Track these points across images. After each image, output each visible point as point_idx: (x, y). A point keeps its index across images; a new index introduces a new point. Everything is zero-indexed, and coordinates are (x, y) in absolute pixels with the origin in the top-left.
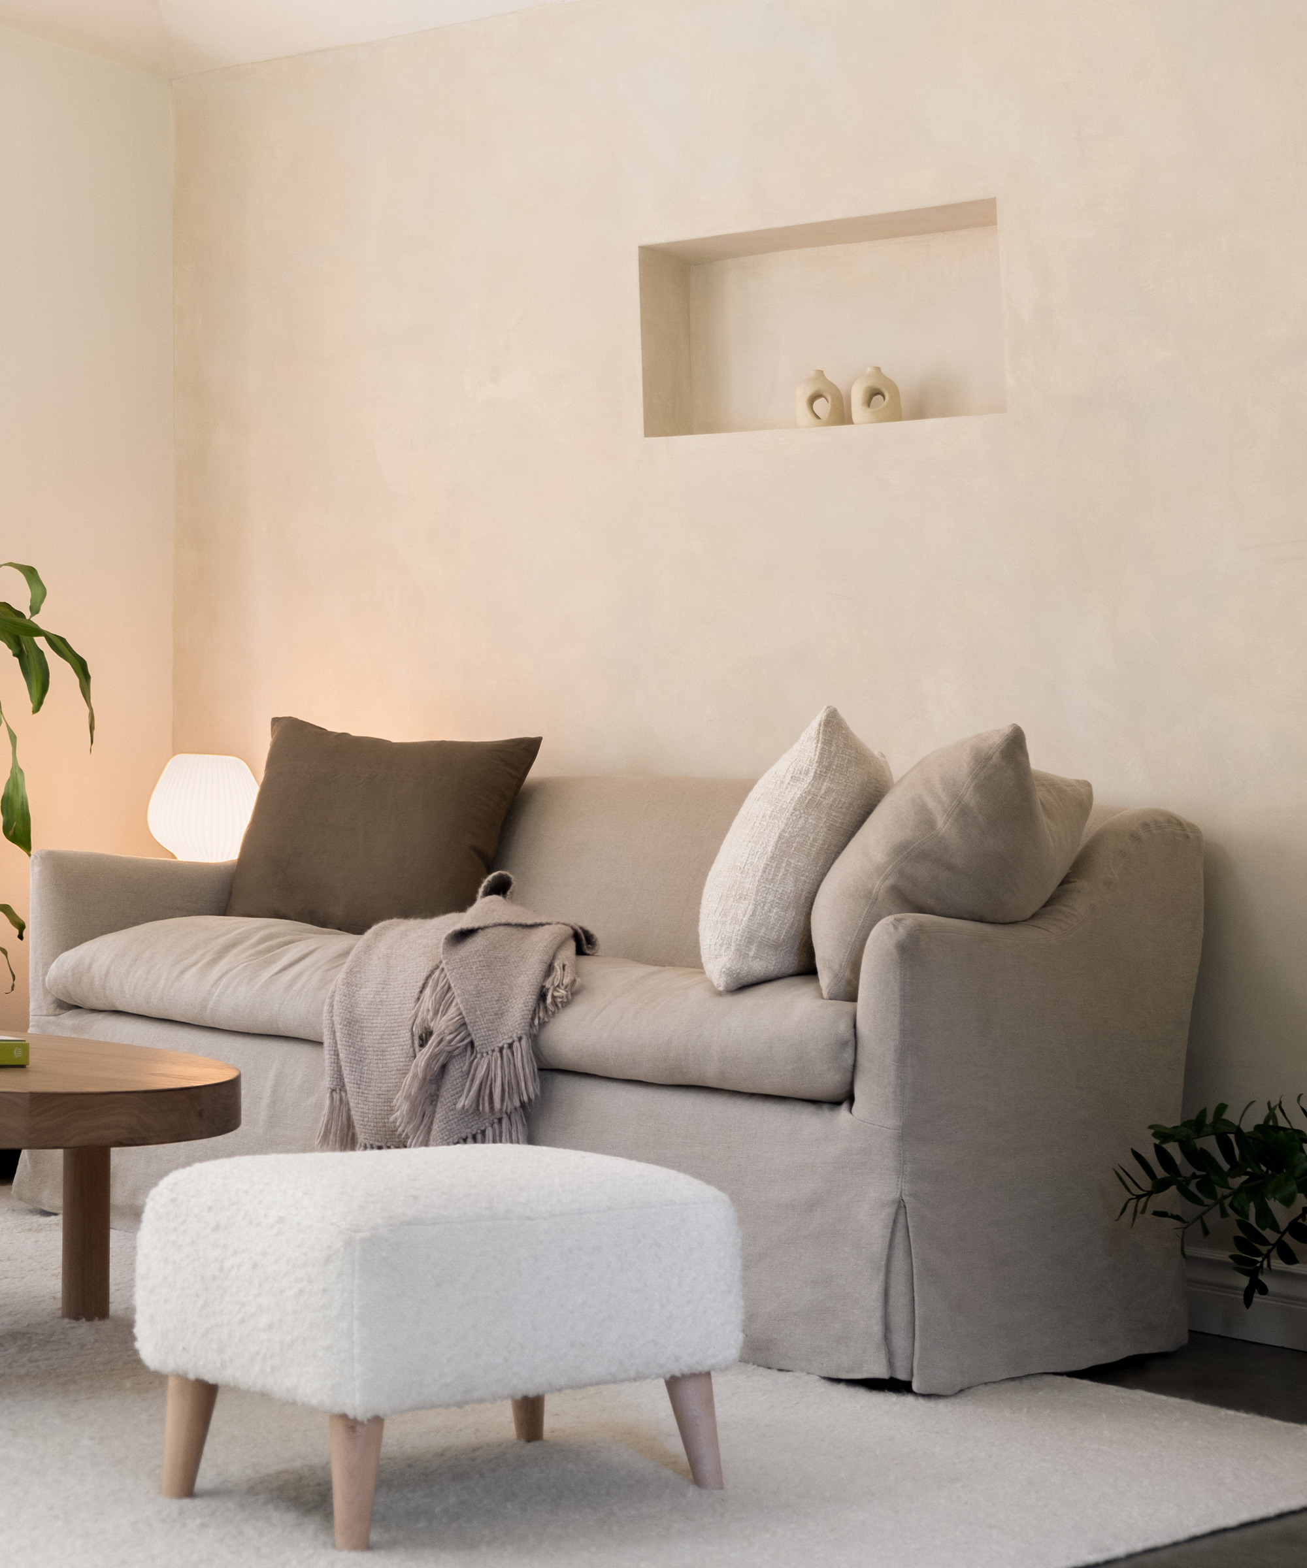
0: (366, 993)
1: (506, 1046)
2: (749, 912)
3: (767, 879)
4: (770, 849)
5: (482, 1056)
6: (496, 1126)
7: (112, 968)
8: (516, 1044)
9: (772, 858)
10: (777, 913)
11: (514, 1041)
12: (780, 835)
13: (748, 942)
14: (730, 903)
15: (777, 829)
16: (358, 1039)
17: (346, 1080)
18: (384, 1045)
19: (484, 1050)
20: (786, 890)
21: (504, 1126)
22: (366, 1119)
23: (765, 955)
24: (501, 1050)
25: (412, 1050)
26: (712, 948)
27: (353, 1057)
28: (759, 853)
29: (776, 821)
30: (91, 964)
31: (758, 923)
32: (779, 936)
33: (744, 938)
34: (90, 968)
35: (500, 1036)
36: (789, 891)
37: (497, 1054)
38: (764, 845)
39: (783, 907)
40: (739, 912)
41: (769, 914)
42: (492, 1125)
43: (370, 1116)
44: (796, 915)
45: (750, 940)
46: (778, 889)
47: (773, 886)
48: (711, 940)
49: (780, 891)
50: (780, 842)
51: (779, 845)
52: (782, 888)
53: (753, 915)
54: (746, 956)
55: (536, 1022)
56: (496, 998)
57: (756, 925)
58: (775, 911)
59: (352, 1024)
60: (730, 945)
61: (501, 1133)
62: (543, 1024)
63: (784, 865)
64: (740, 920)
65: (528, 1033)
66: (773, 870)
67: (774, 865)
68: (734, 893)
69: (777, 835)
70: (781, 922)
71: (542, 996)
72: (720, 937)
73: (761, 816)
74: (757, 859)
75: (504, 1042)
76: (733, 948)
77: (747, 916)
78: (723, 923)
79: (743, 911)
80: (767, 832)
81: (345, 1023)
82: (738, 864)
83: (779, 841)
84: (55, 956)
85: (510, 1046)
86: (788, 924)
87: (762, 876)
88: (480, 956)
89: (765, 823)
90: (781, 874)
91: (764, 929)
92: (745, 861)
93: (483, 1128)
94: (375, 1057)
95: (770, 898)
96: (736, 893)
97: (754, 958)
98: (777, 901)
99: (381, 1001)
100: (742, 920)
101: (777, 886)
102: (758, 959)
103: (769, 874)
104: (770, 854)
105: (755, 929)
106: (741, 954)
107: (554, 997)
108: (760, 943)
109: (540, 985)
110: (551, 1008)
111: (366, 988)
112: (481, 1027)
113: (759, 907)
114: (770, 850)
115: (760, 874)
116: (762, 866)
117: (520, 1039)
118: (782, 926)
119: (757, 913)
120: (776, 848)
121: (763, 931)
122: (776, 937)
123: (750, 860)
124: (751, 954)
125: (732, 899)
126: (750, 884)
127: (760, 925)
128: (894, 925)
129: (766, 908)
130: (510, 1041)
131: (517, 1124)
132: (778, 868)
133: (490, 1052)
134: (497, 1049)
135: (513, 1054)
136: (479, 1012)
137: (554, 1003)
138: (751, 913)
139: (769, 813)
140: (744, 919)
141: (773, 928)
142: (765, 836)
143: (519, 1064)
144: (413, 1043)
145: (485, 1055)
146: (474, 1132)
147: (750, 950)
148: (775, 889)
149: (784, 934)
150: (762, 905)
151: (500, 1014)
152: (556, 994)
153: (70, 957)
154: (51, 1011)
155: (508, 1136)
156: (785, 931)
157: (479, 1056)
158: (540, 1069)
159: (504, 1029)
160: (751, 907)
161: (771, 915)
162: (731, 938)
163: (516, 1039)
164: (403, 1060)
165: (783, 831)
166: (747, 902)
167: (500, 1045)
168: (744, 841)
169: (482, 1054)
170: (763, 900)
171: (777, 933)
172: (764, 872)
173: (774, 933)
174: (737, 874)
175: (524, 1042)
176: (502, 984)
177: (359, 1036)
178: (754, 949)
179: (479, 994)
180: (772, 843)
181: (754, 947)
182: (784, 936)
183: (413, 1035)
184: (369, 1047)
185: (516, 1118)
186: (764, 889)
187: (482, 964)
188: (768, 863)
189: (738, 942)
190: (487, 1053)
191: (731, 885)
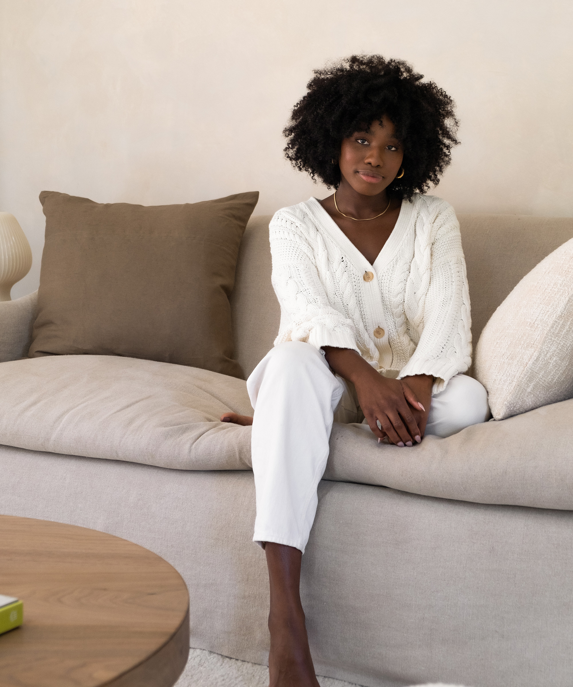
3: (553, 333)
9: (560, 316)
10: (556, 361)
13: (529, 381)
14: (518, 350)
15: (567, 294)
20: (566, 343)
23: (538, 393)
26: (497, 382)
28: (550, 312)
29: (566, 288)
31: (540, 367)
32: (553, 379)
33: (526, 377)
36: (568, 345)
38: (555, 307)
39: (561, 357)
40: (526, 357)
44: (568, 365)
45: (530, 379)
46: (561, 342)
47: (557, 339)
48: (496, 376)
49: (562, 344)
50: (569, 305)
51: (567, 307)
52: (564, 342)
53: (537, 360)
54: (523, 392)
57: (538, 369)
58: (554, 359)
60: (512, 381)
63: (569, 323)
64: (525, 363)
66: (559, 326)
67: (561, 322)
69: (567, 299)
70: (557, 368)
72: (505, 374)
74: (546, 317)
76: (514, 384)
77: (532, 360)
78: (510, 364)
79: (529, 356)
80: (558, 296)
83: (568, 303)
86: (561, 371)
87: (550, 330)
89: (556, 290)
90: (565, 330)
91: (543, 372)
92: (536, 318)
95: (553, 348)
96: (524, 342)
97: (529, 394)
98: (558, 351)
100: (527, 363)
101: (560, 339)
102: (532, 395)
103: (556, 329)
104: (559, 313)
105: (536, 371)
106: (520, 390)
108: (537, 383)
113: (542, 354)
114: (559, 310)
115: (548, 329)
116: (551, 322)
118: (557, 371)
119: (540, 359)
120: (565, 309)
121: (542, 374)
122: (550, 380)
123: (541, 318)
124: (528, 390)
125: (520, 347)
126: (538, 336)
127: (541, 369)
129: (548, 356)
132: (563, 325)
138: (535, 358)
140: (529, 362)
141: (550, 373)
142: (556, 299)
147: (528, 387)
148: (558, 342)
149: (557, 378)
150: (546, 353)
156: (557, 376)
160: (536, 354)
161: (550, 361)
162: (514, 376)
166: (533, 349)
170: (548, 349)
171: (552, 377)
172: (552, 327)
173: (549, 377)
174: (527, 328)
178: (531, 387)
180: (562, 305)
181: (531, 385)
182: (556, 380)
186: (550, 341)
188: (557, 320)
189: (519, 380)
191: (520, 337)
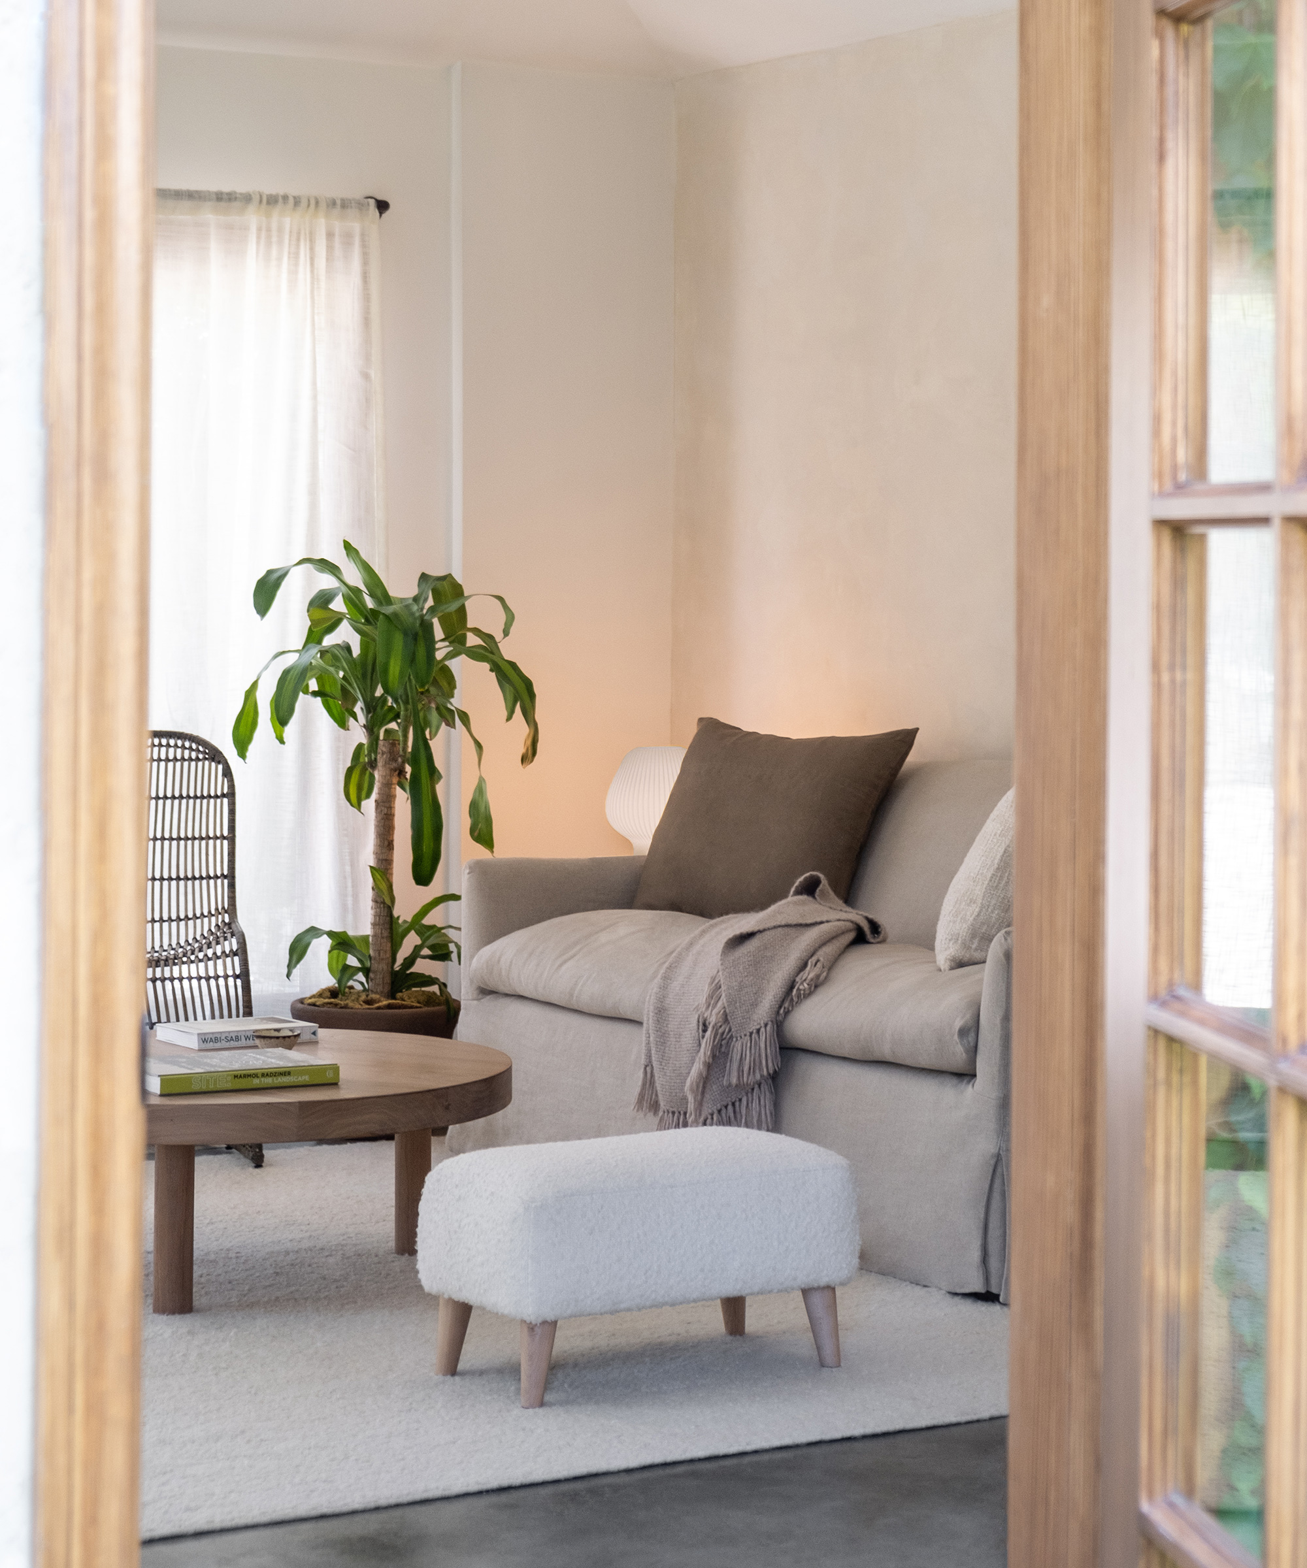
0: (675, 986)
1: (755, 1031)
2: (976, 913)
3: (992, 886)
4: (996, 861)
5: (737, 1040)
6: (750, 1095)
7: (514, 961)
8: (763, 1030)
9: (998, 869)
10: (998, 914)
11: (761, 1027)
12: (1006, 849)
13: (972, 937)
14: (962, 906)
15: (1003, 845)
16: (665, 1025)
17: (653, 1058)
18: (681, 1030)
19: (738, 1035)
21: (754, 1094)
22: (664, 1090)
24: (751, 1034)
25: (697, 1034)
26: (943, 942)
27: (658, 1040)
28: (988, 865)
29: (1004, 838)
30: (500, 958)
31: (981, 922)
33: (969, 934)
34: (499, 961)
35: (752, 1023)
36: (1009, 896)
37: (748, 1038)
38: (992, 859)
39: (1003, 910)
40: (968, 913)
41: (991, 915)
42: (747, 1094)
43: (667, 1087)
45: (973, 936)
47: (997, 892)
48: (943, 936)
49: (1002, 896)
51: (1004, 858)
52: (1004, 894)
53: (978, 915)
54: (969, 948)
55: (782, 1011)
56: (755, 992)
57: (979, 924)
58: (996, 913)
59: (661, 1012)
60: (958, 940)
61: (753, 1099)
62: (787, 1013)
63: (1006, 875)
64: (967, 920)
65: (774, 1020)
66: (998, 878)
67: (999, 875)
68: (966, 899)
70: (1000, 921)
71: (791, 987)
72: (950, 933)
73: (993, 835)
74: (986, 870)
75: (754, 1028)
76: (959, 942)
77: (974, 916)
78: (954, 922)
79: (971, 912)
80: (996, 848)
81: (656, 1011)
82: (972, 874)
83: (1004, 855)
84: (478, 949)
85: (758, 1031)
87: (988, 884)
88: (750, 956)
90: (1004, 882)
92: (977, 872)
93: (740, 1097)
94: (674, 1040)
95: (993, 902)
96: (968, 898)
97: (976, 950)
98: (999, 904)
99: (683, 993)
102: (979, 951)
103: (994, 882)
104: (996, 866)
105: (979, 927)
106: (966, 946)
107: (798, 989)
108: (982, 938)
109: (792, 979)
110: (795, 999)
111: (676, 981)
112: (738, 1016)
113: (984, 910)
115: (987, 882)
116: (989, 875)
117: (766, 1025)
118: (1001, 924)
119: (982, 914)
120: (1001, 861)
121: (984, 928)
123: (981, 871)
124: (974, 946)
125: (964, 903)
126: (979, 891)
127: (983, 924)
128: (1004, 936)
129: (990, 910)
130: (758, 1027)
131: (765, 1094)
132: (1001, 877)
133: (743, 1037)
134: (748, 1034)
135: (759, 1038)
136: (738, 1004)
137: (799, 996)
139: (999, 832)
140: (971, 919)
141: (993, 926)
142: (995, 851)
143: (763, 1046)
144: (698, 1029)
145: (739, 1038)
146: (733, 1100)
147: (972, 944)
148: (998, 894)
150: (987, 907)
151: (755, 1005)
152: (801, 987)
153: (487, 950)
154: (475, 996)
155: (758, 1102)
157: (734, 1039)
158: (781, 1048)
159: (755, 1017)
160: (978, 909)
162: (959, 934)
163: (763, 1025)
164: (691, 1042)
165: (1008, 846)
167: (751, 1031)
168: (979, 855)
169: (737, 1038)
173: (994, 930)
174: (970, 883)
175: (768, 1028)
176: (763, 979)
177: (666, 1022)
179: (741, 988)
180: (998, 857)
181: (976, 942)
183: (699, 1022)
184: (671, 1031)
185: (764, 1087)
186: (989, 894)
187: (750, 963)
189: (964, 938)
190: (741, 1037)
191: (965, 893)
